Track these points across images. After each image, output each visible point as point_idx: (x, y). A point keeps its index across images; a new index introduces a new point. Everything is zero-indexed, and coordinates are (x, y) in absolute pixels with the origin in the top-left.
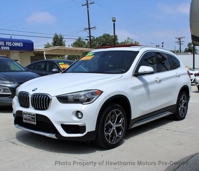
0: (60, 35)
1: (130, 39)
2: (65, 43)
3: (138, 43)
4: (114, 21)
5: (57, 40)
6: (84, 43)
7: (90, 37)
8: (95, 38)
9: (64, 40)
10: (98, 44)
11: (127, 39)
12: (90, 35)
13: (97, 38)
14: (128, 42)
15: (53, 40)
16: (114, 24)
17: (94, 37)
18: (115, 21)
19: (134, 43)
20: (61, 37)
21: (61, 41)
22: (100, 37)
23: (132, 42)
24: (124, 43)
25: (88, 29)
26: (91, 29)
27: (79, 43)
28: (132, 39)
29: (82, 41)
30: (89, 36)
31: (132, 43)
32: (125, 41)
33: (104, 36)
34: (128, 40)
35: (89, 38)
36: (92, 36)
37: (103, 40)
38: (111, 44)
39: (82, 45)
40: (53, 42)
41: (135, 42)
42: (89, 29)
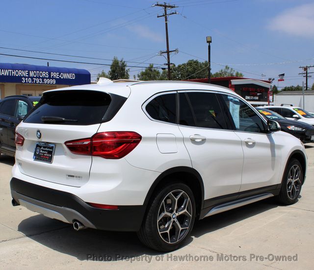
0: (121, 61)
1: (228, 68)
2: (128, 73)
3: (241, 75)
4: (209, 42)
5: (116, 69)
6: (158, 73)
7: (169, 64)
8: (177, 66)
9: (126, 68)
10: (180, 76)
11: (225, 68)
12: (169, 62)
13: (179, 66)
14: (226, 73)
15: (111, 68)
16: (209, 47)
17: (175, 65)
18: (211, 42)
19: (234, 74)
20: (123, 64)
21: (123, 69)
22: (184, 65)
23: (232, 72)
24: (220, 74)
25: (166, 52)
26: (170, 53)
27: (150, 72)
28: (232, 69)
29: (155, 71)
30: (167, 63)
31: (232, 75)
32: (222, 71)
33: (190, 63)
34: (226, 70)
35: (167, 67)
36: (172, 64)
37: (188, 69)
38: (201, 75)
39: (154, 76)
40: (110, 70)
41: (237, 74)
42: (168, 52)
